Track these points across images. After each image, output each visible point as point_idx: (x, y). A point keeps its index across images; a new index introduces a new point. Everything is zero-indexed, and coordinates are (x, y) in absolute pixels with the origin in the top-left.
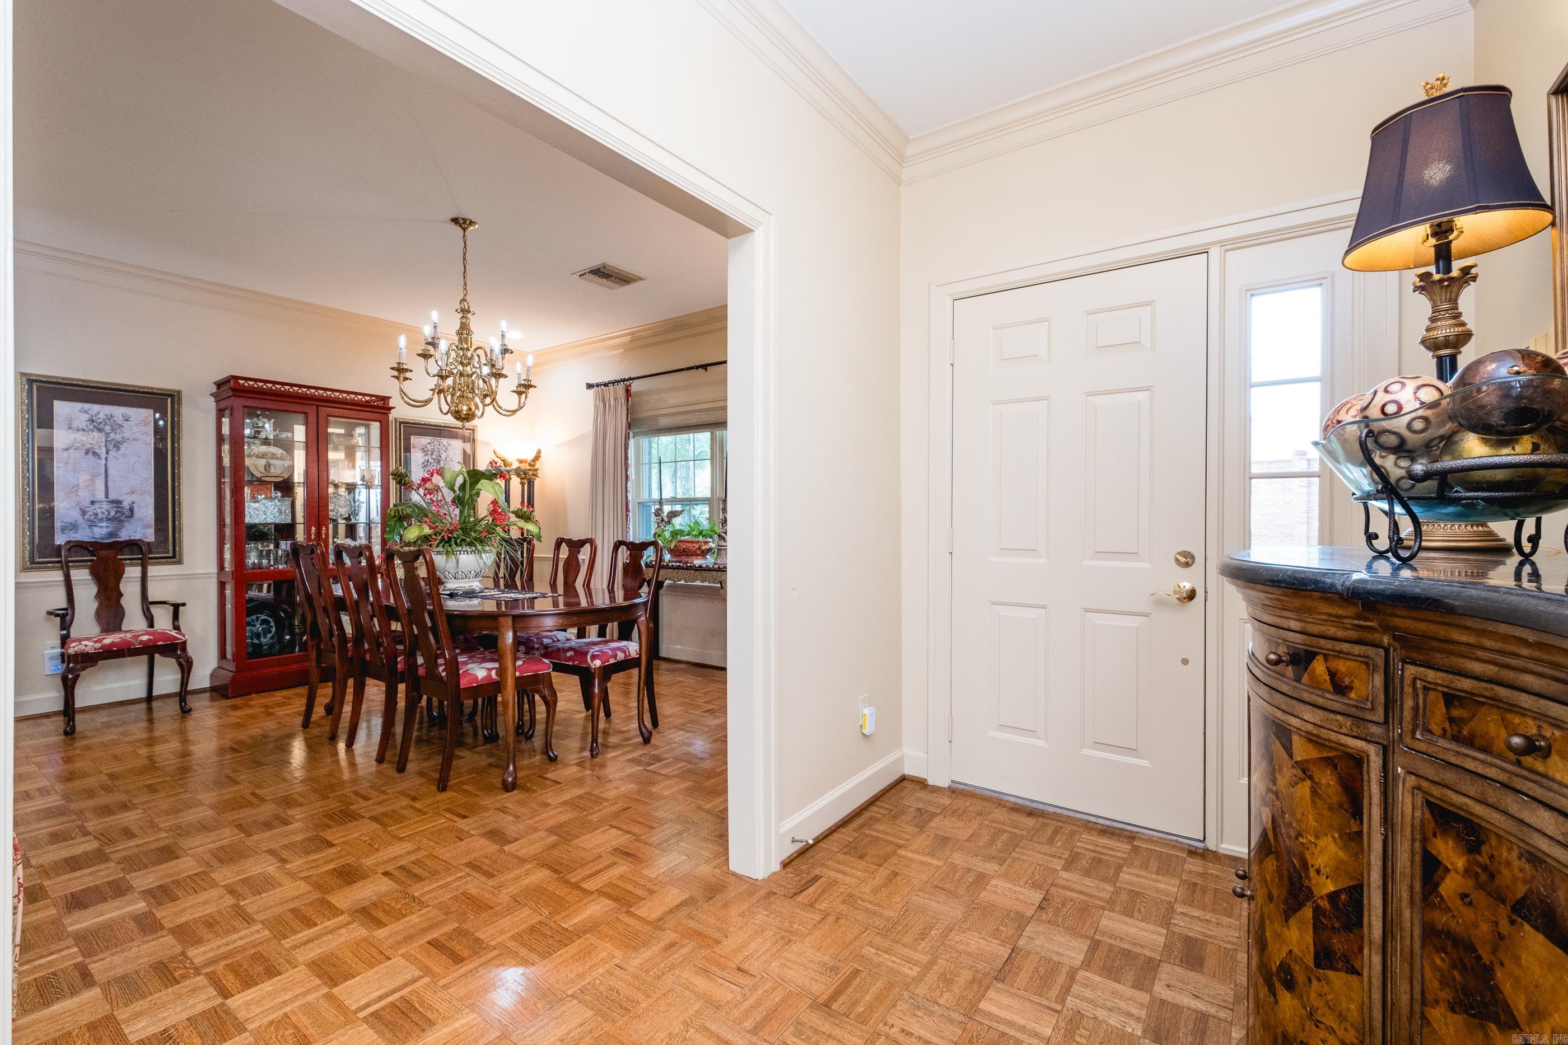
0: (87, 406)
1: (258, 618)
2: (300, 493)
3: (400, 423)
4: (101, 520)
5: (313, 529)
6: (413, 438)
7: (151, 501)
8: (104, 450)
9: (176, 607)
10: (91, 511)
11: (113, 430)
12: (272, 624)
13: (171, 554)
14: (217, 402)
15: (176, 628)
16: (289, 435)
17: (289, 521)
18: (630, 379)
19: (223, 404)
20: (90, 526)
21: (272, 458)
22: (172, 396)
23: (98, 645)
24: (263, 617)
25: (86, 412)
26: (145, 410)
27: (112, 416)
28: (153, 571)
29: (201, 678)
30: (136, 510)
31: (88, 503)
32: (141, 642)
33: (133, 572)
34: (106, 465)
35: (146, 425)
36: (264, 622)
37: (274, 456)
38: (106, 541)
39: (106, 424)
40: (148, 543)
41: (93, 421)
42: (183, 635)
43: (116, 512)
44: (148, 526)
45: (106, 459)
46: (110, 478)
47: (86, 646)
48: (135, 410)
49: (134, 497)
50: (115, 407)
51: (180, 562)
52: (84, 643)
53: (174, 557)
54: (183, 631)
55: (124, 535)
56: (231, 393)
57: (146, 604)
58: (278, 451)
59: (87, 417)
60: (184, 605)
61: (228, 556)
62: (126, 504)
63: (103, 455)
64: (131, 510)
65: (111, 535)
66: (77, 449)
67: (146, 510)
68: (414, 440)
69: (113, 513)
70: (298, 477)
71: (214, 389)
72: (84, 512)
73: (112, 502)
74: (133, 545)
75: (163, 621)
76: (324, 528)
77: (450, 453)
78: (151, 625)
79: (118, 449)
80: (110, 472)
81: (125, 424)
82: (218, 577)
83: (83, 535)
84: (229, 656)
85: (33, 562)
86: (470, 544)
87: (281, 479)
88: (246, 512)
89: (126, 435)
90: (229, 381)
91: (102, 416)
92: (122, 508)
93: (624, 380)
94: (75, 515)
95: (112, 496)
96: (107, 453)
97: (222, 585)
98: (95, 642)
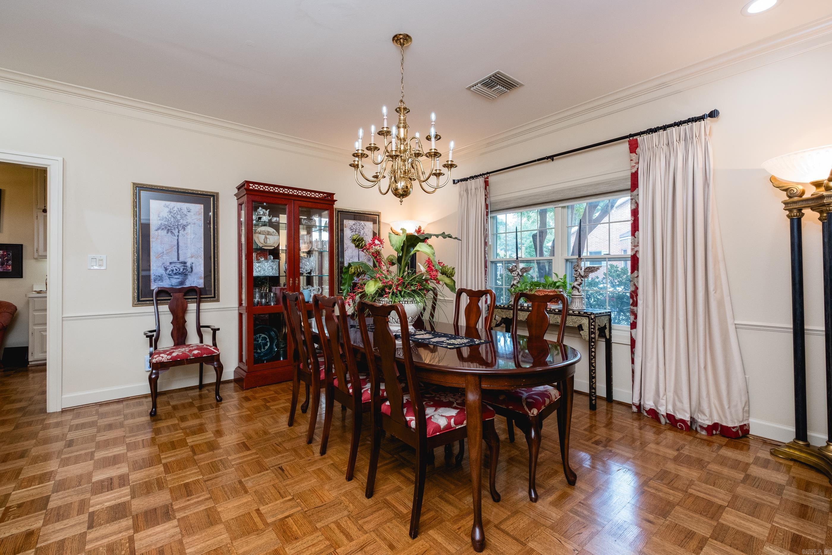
0: (168, 203)
1: (260, 336)
2: (283, 256)
3: (338, 211)
4: (176, 274)
5: (291, 279)
6: (345, 221)
7: (202, 262)
8: (177, 230)
9: (215, 331)
10: (170, 268)
11: (182, 218)
12: (268, 340)
13: (213, 296)
14: (237, 199)
15: (215, 344)
16: (278, 219)
17: (278, 275)
18: (488, 173)
19: (241, 201)
20: (169, 278)
21: (268, 234)
22: (213, 196)
23: (169, 357)
24: (263, 336)
25: (167, 207)
26: (199, 205)
27: (181, 210)
28: (203, 306)
29: (229, 373)
30: (194, 268)
31: (168, 264)
32: (194, 355)
33: (192, 307)
34: (178, 240)
35: (199, 214)
36: (264, 339)
37: (269, 233)
38: (178, 287)
39: (178, 214)
40: (200, 289)
41: (171, 212)
42: (218, 350)
43: (184, 269)
44: (200, 278)
45: (178, 236)
46: (180, 247)
47: (162, 357)
48: (193, 205)
49: (193, 260)
50: (183, 204)
51: (218, 300)
52: (162, 355)
53: (214, 297)
54: (218, 347)
55: (188, 284)
56: (245, 192)
57: (199, 327)
58: (271, 230)
59: (167, 210)
60: (218, 329)
61: (244, 297)
62: (188, 264)
63: (176, 234)
64: (192, 268)
65: (182, 283)
66: (163, 229)
67: (199, 268)
68: (346, 222)
69: (181, 270)
70: (283, 246)
71: (236, 191)
72: (166, 269)
73: (181, 263)
74: (192, 290)
75: (208, 340)
76: (297, 279)
77: (366, 230)
78: (201, 341)
79: (184, 230)
80: (180, 244)
81: (188, 214)
82: (239, 310)
83: (166, 284)
84: (244, 360)
85: (139, 300)
86: (409, 295)
87: (273, 248)
88: (254, 269)
89: (189, 221)
90: (244, 185)
91: (176, 209)
92: (186, 266)
93: (484, 174)
94: (161, 271)
95: (181, 259)
96: (179, 232)
97: (240, 315)
98: (168, 355)
